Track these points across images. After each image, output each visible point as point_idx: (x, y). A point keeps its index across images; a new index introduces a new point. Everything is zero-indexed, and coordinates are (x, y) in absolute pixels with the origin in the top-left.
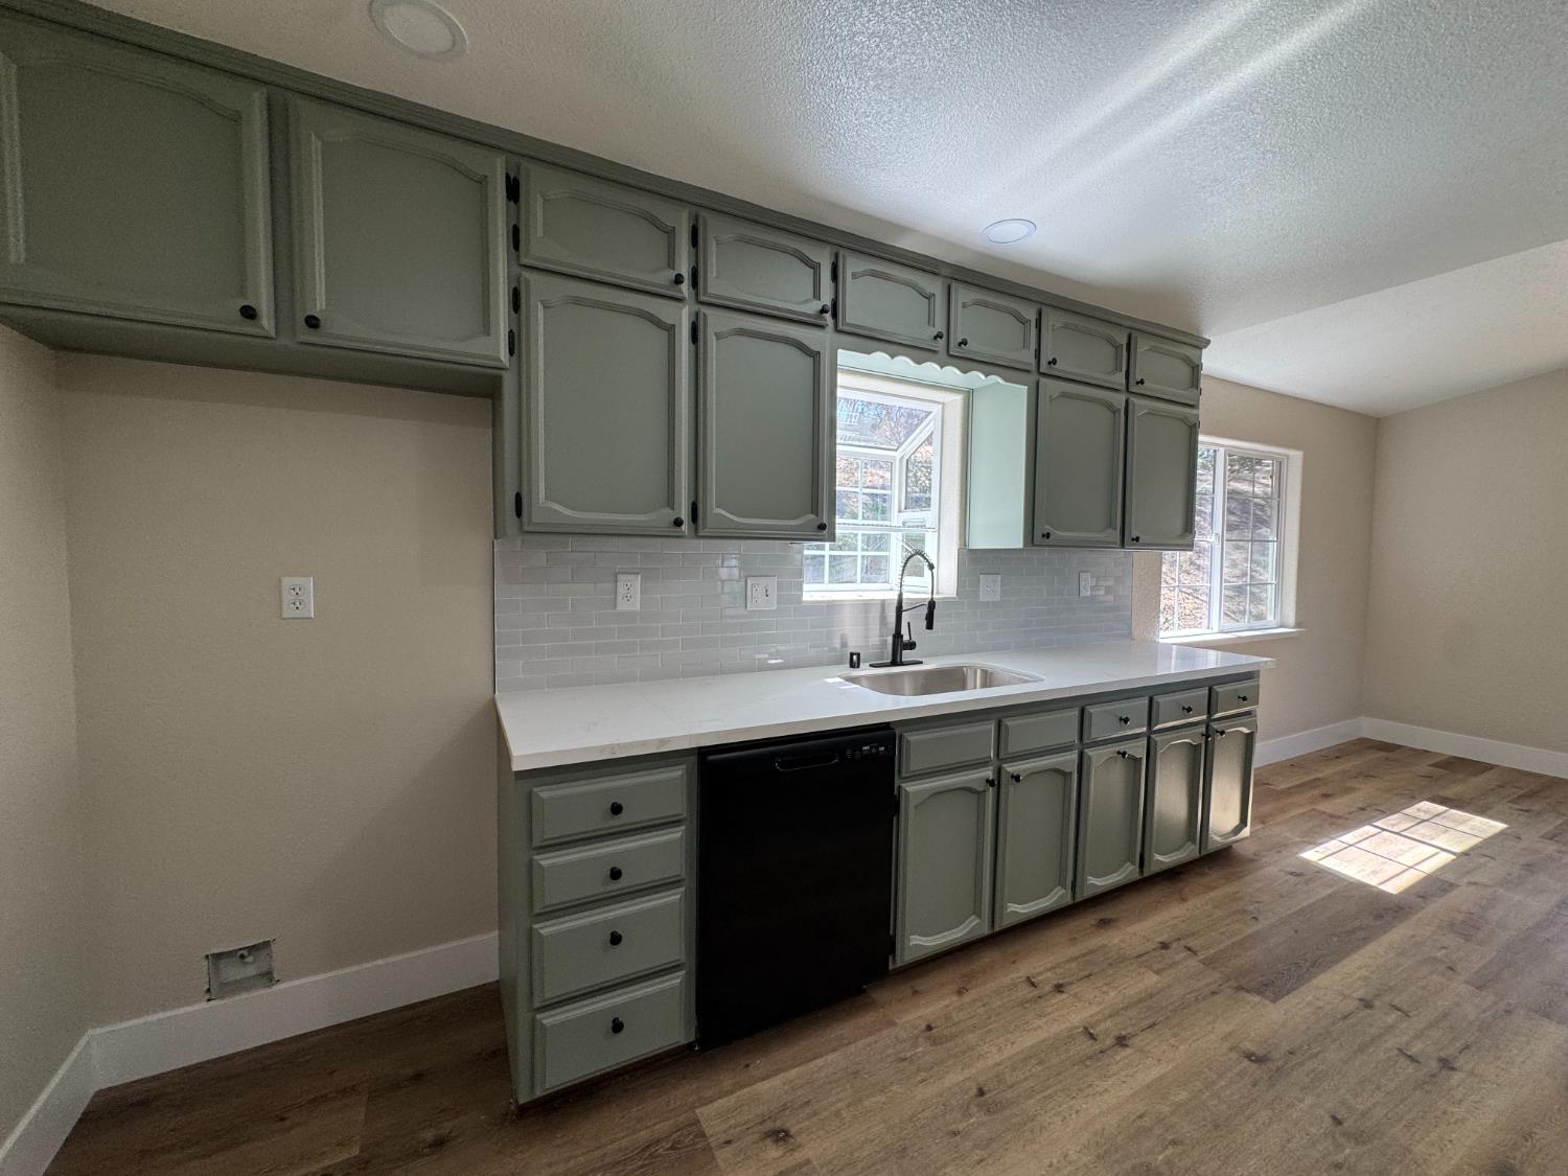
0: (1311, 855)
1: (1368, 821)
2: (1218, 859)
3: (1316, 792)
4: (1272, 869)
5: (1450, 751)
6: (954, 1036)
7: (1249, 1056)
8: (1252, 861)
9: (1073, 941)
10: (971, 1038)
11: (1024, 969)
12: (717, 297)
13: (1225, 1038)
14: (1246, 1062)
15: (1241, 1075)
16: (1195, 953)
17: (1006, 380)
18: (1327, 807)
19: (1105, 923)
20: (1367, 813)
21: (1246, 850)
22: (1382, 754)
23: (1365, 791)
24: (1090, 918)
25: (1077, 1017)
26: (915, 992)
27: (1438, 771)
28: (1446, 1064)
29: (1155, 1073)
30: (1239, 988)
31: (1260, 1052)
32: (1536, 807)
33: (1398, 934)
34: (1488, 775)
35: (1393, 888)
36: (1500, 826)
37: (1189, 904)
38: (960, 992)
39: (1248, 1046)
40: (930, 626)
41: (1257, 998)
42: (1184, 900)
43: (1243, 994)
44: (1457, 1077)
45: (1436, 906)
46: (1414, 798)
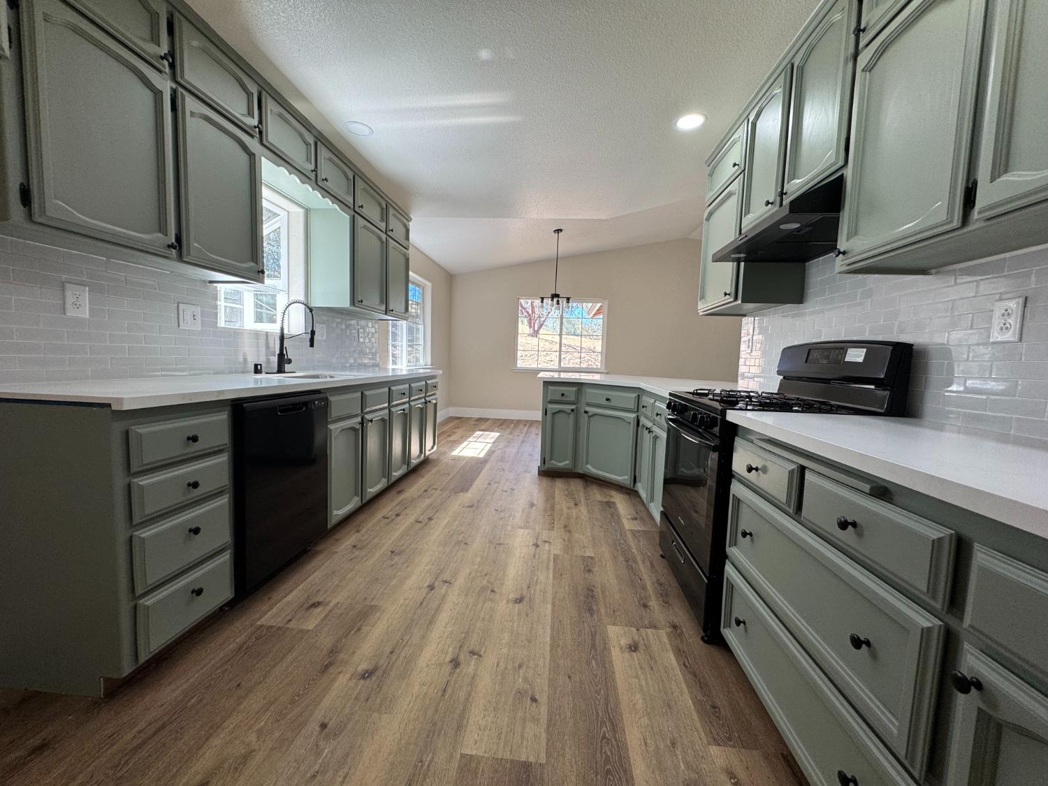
0: (455, 453)
1: (466, 440)
2: (425, 462)
3: (445, 435)
4: (445, 460)
5: (477, 416)
6: (367, 544)
7: (469, 507)
8: (437, 460)
9: (392, 501)
10: (376, 541)
11: (380, 515)
12: (188, 83)
13: (459, 506)
14: (468, 509)
15: (469, 512)
16: (437, 489)
17: (341, 209)
18: (452, 438)
19: (399, 492)
20: (463, 438)
21: (434, 457)
22: (458, 421)
23: (460, 432)
24: (393, 492)
25: (411, 519)
26: (337, 540)
27: (476, 423)
28: (512, 489)
29: (446, 521)
30: (456, 493)
31: (471, 504)
32: (504, 427)
33: (488, 466)
34: (489, 422)
35: (482, 455)
36: (498, 434)
37: (426, 477)
38: (358, 531)
39: (466, 505)
40: (312, 345)
41: (462, 493)
42: (423, 477)
43: (458, 494)
44: (515, 491)
45: (494, 457)
46: (474, 431)
